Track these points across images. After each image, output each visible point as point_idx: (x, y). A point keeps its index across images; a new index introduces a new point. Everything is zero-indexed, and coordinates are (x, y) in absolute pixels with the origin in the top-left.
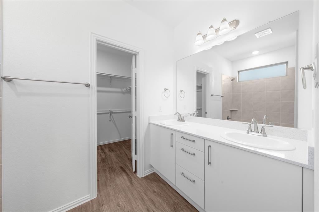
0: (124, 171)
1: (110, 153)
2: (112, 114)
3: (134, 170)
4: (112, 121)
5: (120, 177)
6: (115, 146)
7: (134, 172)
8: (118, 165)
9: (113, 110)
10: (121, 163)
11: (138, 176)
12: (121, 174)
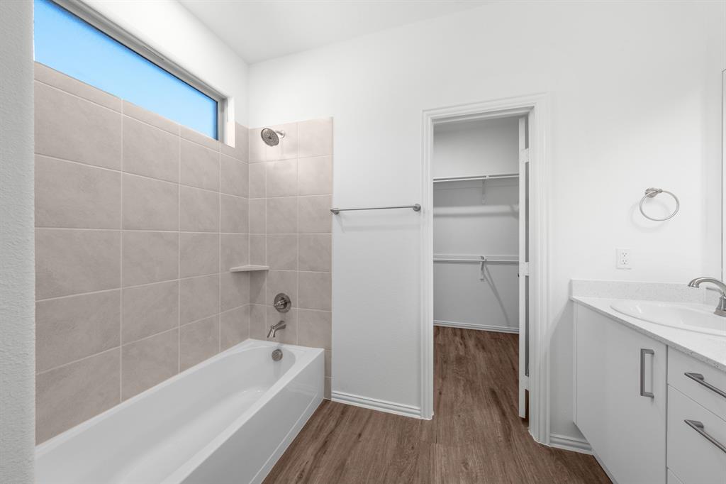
0: (498, 403)
1: (477, 351)
2: (488, 266)
3: (522, 414)
4: (487, 280)
5: (485, 412)
6: (493, 340)
7: (523, 419)
8: (487, 383)
9: (489, 256)
10: (495, 383)
11: (532, 434)
12: (488, 405)
